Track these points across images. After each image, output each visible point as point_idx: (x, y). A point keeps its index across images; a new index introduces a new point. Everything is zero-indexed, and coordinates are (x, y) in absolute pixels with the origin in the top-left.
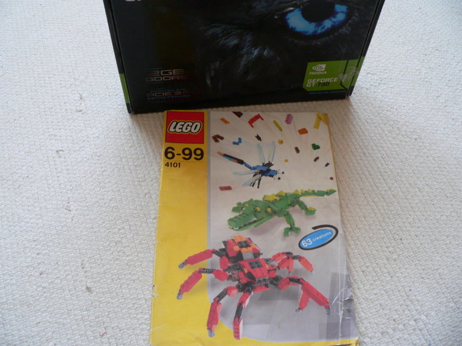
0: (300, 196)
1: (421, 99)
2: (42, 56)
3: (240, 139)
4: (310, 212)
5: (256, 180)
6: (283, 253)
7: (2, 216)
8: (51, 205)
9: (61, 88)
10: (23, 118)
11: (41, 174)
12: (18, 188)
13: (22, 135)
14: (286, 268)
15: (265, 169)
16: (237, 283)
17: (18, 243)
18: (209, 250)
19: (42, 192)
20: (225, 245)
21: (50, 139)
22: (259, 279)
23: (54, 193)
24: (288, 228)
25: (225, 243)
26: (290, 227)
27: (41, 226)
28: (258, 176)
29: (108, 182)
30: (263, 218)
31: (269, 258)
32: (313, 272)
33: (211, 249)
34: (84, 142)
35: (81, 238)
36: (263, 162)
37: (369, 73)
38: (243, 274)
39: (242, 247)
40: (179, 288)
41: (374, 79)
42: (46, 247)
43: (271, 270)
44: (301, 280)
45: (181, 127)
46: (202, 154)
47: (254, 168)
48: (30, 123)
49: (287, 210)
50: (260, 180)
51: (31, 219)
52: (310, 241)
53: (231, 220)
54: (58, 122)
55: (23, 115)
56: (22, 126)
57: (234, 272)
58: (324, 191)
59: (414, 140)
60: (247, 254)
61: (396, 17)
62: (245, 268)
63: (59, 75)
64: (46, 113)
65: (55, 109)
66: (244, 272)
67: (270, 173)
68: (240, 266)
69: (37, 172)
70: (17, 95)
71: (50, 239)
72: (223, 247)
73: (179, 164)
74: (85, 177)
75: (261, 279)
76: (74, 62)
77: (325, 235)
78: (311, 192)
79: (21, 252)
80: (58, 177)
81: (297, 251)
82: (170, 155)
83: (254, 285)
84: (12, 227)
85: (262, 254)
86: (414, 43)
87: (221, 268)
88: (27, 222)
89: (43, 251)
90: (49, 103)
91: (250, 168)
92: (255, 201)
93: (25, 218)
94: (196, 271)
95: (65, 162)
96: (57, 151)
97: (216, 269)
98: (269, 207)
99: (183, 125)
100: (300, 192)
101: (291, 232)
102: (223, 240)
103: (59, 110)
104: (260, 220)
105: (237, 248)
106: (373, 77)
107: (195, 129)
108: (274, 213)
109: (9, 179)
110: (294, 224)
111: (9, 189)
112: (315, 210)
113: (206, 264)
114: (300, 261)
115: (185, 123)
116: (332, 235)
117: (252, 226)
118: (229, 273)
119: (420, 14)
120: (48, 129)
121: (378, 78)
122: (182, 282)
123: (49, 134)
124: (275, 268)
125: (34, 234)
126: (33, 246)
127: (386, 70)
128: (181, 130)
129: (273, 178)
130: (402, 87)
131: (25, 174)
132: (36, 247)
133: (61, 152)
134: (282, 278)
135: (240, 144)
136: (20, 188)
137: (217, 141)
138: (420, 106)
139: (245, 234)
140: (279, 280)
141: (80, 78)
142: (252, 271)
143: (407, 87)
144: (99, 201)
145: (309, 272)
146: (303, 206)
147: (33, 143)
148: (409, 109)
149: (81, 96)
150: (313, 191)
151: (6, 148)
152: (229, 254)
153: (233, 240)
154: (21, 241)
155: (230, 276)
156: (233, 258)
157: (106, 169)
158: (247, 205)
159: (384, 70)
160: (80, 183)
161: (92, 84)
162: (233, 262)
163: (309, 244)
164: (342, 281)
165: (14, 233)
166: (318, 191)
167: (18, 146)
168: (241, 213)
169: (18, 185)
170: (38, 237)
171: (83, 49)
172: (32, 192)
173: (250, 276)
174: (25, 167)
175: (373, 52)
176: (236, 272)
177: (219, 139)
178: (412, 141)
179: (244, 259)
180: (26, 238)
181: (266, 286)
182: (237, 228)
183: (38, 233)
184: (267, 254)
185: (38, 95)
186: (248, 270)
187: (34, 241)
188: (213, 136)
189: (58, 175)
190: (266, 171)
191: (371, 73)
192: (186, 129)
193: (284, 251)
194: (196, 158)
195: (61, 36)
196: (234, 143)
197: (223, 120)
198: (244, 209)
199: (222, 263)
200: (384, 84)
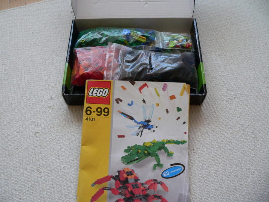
0: (165, 143)
1: (260, 110)
2: (30, 68)
3: (132, 102)
4: (170, 155)
5: (140, 132)
6: (152, 180)
7: (1, 173)
8: (29, 168)
9: (40, 90)
10: (17, 109)
11: (25, 147)
12: (11, 155)
13: (15, 120)
14: (153, 189)
15: (146, 124)
16: (124, 197)
17: (9, 191)
18: (109, 176)
19: (25, 159)
20: (119, 173)
21: (32, 125)
22: (136, 195)
23: (31, 160)
24: (156, 164)
25: (119, 172)
26: (157, 163)
27: (23, 181)
28: (142, 129)
29: (63, 156)
30: (142, 157)
31: (143, 182)
32: (168, 192)
33: (110, 175)
34: (51, 128)
35: (45, 191)
36: (145, 119)
37: (229, 90)
38: (127, 191)
39: (128, 175)
40: (91, 198)
41: (231, 94)
42: (25, 195)
43: (144, 190)
44: (161, 197)
45: (96, 92)
46: (108, 112)
47: (139, 123)
48: (21, 113)
49: (156, 153)
50: (142, 132)
51: (17, 176)
52: (168, 173)
53: (123, 157)
54: (37, 113)
55: (17, 107)
56: (16, 114)
57: (123, 190)
58: (180, 141)
59: (252, 138)
60: (131, 180)
61: (250, 50)
62: (129, 188)
63: (39, 82)
64: (30, 107)
65: (36, 105)
66: (128, 190)
67: (149, 127)
68: (126, 187)
69: (23, 146)
70: (14, 93)
71: (28, 190)
72: (118, 174)
73: (94, 118)
74: (50, 151)
75: (138, 195)
76: (49, 73)
77: (178, 170)
78: (172, 141)
79: (10, 197)
80: (35, 150)
81: (160, 179)
82: (89, 112)
83: (133, 199)
84: (6, 180)
85: (140, 180)
86: (259, 69)
87: (115, 187)
88: (15, 178)
89: (23, 197)
90: (32, 100)
91: (137, 123)
92: (139, 146)
93: (14, 175)
94: (101, 188)
95: (39, 140)
96: (35, 133)
97: (113, 188)
98: (146, 150)
99: (97, 91)
100: (166, 140)
101: (158, 167)
102: (118, 170)
103: (38, 105)
104: (140, 158)
105: (125, 176)
106: (231, 93)
107: (105, 94)
108: (149, 154)
109: (7, 149)
110: (160, 162)
111: (6, 155)
112: (173, 154)
113: (107, 184)
114: (161, 185)
115: (99, 89)
116: (181, 170)
117: (135, 162)
118: (120, 190)
119: (266, 48)
120: (31, 117)
121: (234, 94)
122: (93, 195)
123: (31, 121)
124: (146, 189)
125: (19, 186)
126: (17, 194)
127: (240, 88)
128: (96, 95)
129: (150, 131)
130: (249, 100)
131: (16, 147)
132: (19, 194)
133: (37, 134)
134: (150, 195)
135: (132, 105)
136: (12, 155)
137: (118, 103)
138: (259, 115)
139: (130, 167)
140: (148, 196)
141: (52, 84)
142: (133, 190)
143: (252, 101)
144: (57, 168)
145: (166, 192)
146: (166, 150)
147: (22, 126)
148: (252, 117)
149: (51, 97)
150: (174, 141)
151: (6, 128)
152: (120, 179)
153: (123, 170)
154: (11, 190)
155: (120, 192)
156: (122, 181)
157: (63, 147)
158: (133, 148)
159: (239, 88)
160: (47, 155)
161: (58, 89)
162: (122, 184)
163: (168, 175)
164: (184, 199)
165: (7, 184)
166: (176, 141)
167: (13, 128)
168: (129, 153)
169: (11, 153)
170: (21, 188)
171: (55, 65)
172: (19, 159)
173: (132, 193)
174: (16, 142)
175: (232, 75)
176: (124, 190)
177: (119, 101)
178: (251, 139)
179: (129, 182)
180: (14, 188)
181: (141, 199)
182: (127, 163)
183: (20, 185)
184: (142, 180)
185: (26, 94)
186: (131, 190)
187: (18, 190)
188: (116, 99)
189: (35, 148)
190: (146, 125)
191: (230, 90)
192: (99, 94)
193: (152, 179)
194: (104, 115)
195: (42, 55)
196: (129, 105)
197: (123, 87)
198: (131, 151)
199: (116, 184)
200: (237, 98)
